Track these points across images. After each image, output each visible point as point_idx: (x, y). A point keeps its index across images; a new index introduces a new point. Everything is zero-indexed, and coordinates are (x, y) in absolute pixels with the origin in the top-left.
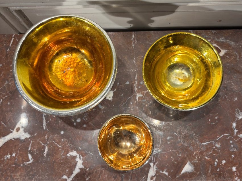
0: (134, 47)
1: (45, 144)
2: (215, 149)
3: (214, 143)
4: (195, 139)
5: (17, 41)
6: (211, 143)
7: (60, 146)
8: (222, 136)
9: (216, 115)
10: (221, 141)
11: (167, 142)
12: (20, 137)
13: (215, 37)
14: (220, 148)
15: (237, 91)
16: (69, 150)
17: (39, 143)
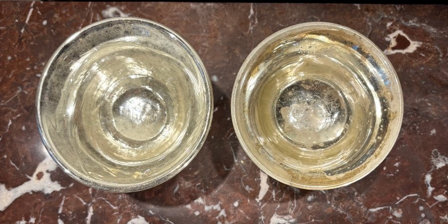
0: (252, 32)
1: (88, 203)
2: (392, 221)
3: (391, 209)
4: (357, 201)
5: (39, 14)
6: (385, 209)
7: (115, 208)
8: (405, 198)
9: (397, 159)
10: (403, 205)
11: (308, 206)
12: (43, 190)
13: (401, 18)
14: (400, 218)
15: (435, 117)
16: (131, 214)
17: (78, 201)
